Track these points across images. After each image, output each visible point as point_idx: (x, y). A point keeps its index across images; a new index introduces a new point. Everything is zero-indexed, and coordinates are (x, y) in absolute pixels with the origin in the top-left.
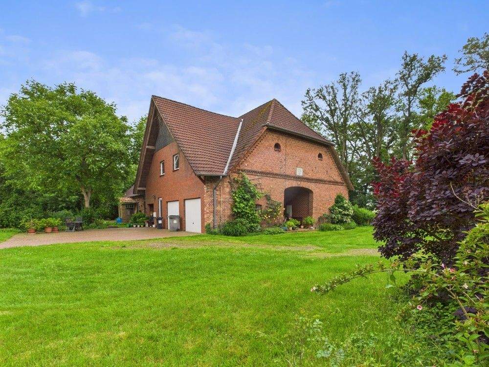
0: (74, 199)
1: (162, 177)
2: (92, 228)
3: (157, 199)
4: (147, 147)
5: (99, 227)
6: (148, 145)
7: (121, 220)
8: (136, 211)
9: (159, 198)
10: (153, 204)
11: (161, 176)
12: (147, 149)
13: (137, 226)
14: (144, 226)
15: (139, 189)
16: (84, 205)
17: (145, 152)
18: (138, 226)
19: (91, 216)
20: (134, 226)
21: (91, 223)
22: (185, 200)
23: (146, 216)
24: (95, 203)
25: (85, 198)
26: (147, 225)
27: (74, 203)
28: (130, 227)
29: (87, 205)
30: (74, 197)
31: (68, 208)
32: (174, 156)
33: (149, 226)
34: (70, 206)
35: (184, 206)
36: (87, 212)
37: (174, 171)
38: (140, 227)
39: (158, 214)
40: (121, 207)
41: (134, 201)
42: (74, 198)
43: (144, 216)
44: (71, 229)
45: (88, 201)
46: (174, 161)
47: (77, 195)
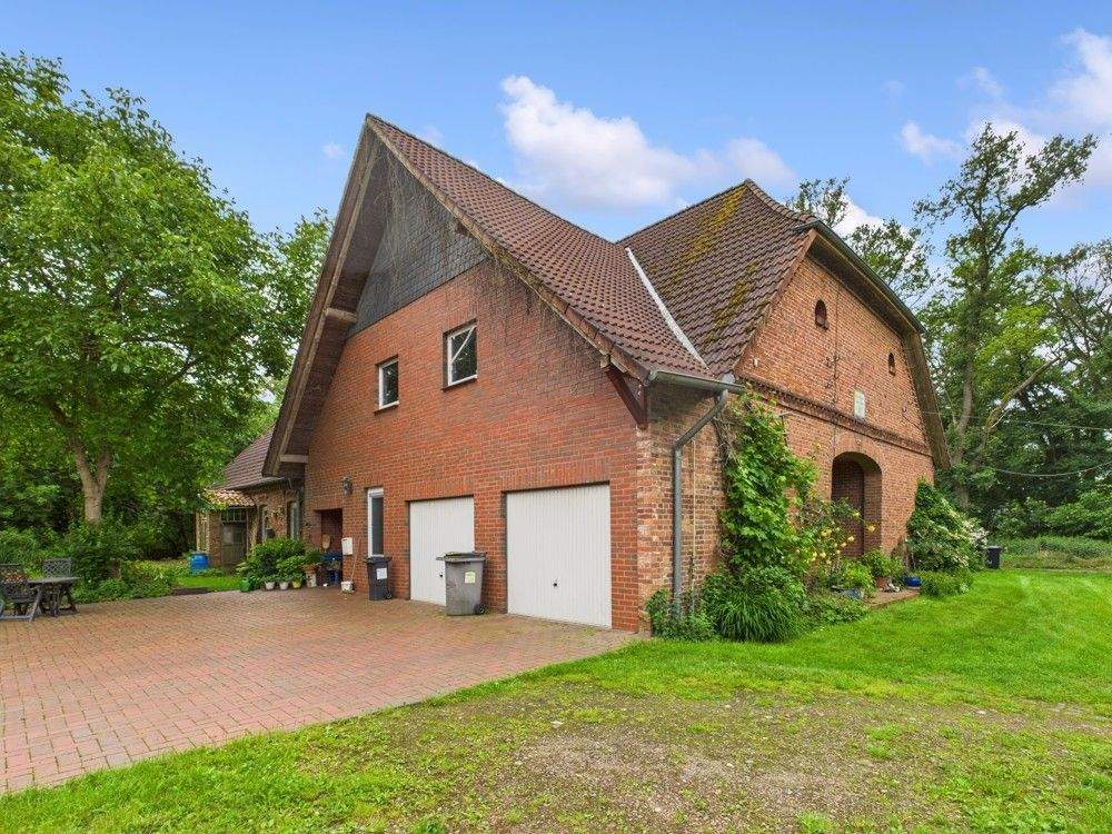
0: (44, 495)
1: (382, 418)
2: (110, 594)
3: (358, 491)
4: (329, 311)
5: (138, 589)
6: (333, 305)
7: (206, 562)
8: (254, 532)
9: (367, 489)
10: (339, 511)
11: (378, 413)
12: (329, 319)
13: (277, 587)
14: (304, 583)
15: (284, 458)
16: (79, 515)
17: (319, 331)
18: (284, 585)
19: (107, 552)
20: (269, 585)
21: (105, 578)
22: (505, 493)
23: (309, 550)
24: (122, 504)
25: (88, 490)
26: (313, 582)
27: (45, 506)
28: (252, 588)
29: (92, 511)
30: (43, 488)
31: (21, 524)
32: (446, 335)
33: (319, 583)
34: (31, 518)
35: (504, 516)
36: (92, 539)
37: (447, 389)
38: (290, 587)
39: (360, 546)
40: (204, 520)
41: (247, 502)
42: (44, 492)
43: (302, 552)
44: (21, 609)
45: (98, 501)
46: (445, 353)
47: (56, 481)
